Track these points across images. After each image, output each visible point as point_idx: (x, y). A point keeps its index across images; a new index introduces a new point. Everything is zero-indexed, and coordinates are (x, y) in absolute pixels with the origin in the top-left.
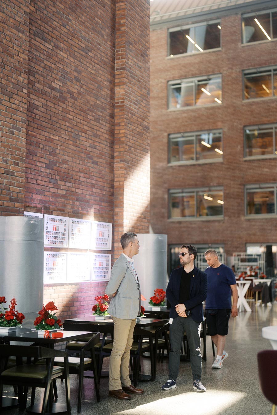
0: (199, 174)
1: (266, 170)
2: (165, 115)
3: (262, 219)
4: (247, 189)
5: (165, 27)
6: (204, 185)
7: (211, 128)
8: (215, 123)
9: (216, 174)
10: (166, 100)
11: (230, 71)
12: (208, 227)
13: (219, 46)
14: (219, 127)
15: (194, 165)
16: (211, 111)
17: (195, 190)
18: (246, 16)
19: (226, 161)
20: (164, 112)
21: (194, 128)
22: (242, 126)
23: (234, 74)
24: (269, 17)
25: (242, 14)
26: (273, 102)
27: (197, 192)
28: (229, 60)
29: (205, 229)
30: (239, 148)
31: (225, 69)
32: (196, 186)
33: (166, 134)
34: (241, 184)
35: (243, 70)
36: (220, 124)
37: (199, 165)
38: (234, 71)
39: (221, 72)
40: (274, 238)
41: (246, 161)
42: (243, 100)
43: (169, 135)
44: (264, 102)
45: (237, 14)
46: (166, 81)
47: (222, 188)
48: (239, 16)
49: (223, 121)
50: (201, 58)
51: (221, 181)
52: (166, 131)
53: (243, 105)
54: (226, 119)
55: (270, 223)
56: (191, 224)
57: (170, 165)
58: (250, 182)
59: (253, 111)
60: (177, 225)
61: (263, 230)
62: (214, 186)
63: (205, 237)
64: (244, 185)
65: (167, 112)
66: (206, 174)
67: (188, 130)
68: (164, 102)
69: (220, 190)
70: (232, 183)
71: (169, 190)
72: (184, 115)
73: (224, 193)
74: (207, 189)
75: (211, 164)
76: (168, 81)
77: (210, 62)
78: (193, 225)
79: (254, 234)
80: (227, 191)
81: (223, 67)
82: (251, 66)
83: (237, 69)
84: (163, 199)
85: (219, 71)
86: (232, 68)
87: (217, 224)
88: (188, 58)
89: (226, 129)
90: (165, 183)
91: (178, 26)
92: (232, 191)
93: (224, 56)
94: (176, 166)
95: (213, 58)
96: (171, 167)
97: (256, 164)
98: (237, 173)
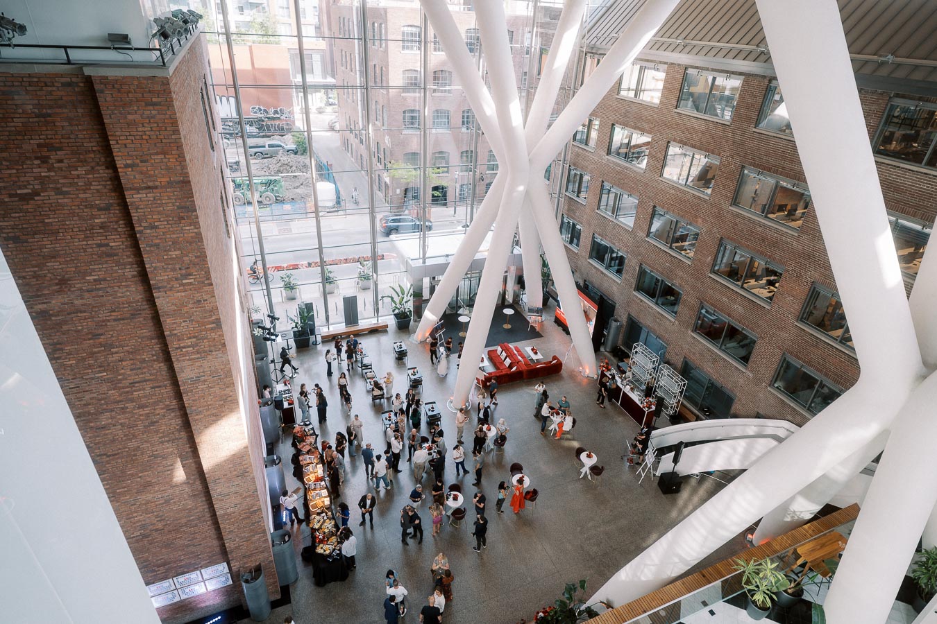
0: (667, 264)
1: (726, 299)
2: (656, 182)
3: (704, 345)
6: (668, 279)
7: (691, 221)
8: (696, 217)
9: (681, 273)
10: (661, 164)
11: (730, 159)
12: (660, 320)
15: (666, 252)
16: (697, 201)
17: (661, 278)
20: (657, 179)
22: (719, 237)
23: (733, 167)
25: (770, 81)
26: (760, 226)
28: (733, 144)
29: (657, 320)
30: (709, 260)
31: (726, 154)
32: (662, 275)
33: (651, 204)
34: (699, 298)
35: (744, 166)
36: (699, 222)
37: (670, 255)
38: (734, 161)
39: (721, 156)
41: (710, 278)
42: (731, 205)
43: (655, 206)
44: (750, 221)
45: (764, 77)
46: (667, 140)
48: (766, 82)
49: (704, 219)
51: (682, 284)
52: (652, 201)
53: (729, 212)
54: (707, 218)
55: (710, 353)
56: (650, 308)
57: (646, 239)
58: (707, 303)
59: (737, 225)
60: (639, 301)
62: (676, 285)
63: (656, 328)
64: (701, 302)
65: (659, 180)
66: (673, 268)
67: (671, 212)
68: (659, 165)
70: (691, 292)
71: (640, 264)
72: (672, 191)
75: (680, 260)
76: (669, 142)
77: (714, 137)
78: (650, 310)
79: (694, 354)
80: (685, 297)
81: (724, 151)
82: (754, 165)
83: (737, 162)
84: (635, 270)
86: (732, 157)
87: (668, 322)
88: (694, 121)
89: (704, 230)
90: (639, 255)
91: (697, 68)
92: (689, 300)
93: (730, 135)
94: (652, 243)
96: (648, 241)
97: (718, 286)
98: (699, 285)
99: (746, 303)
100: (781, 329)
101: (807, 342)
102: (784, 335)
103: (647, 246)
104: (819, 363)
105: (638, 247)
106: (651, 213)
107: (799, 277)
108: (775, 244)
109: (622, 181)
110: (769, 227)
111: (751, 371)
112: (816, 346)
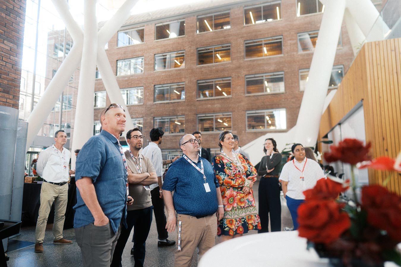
0: (171, 108)
1: (209, 106)
2: (152, 74)
3: (207, 134)
4: (199, 117)
5: (154, 23)
6: (174, 115)
7: (178, 82)
8: (181, 78)
9: (181, 108)
10: (153, 65)
11: (190, 48)
12: (176, 139)
13: (184, 35)
14: (183, 81)
15: (168, 103)
16: (179, 72)
17: (169, 118)
18: (199, 17)
19: (186, 100)
20: (152, 72)
21: (169, 82)
22: (196, 81)
23: (192, 50)
24: (212, 17)
25: (197, 16)
26: (214, 67)
27: (170, 119)
28: (189, 42)
29: (174, 141)
30: (194, 93)
31: (187, 47)
32: (169, 115)
33: (153, 85)
34: (195, 114)
35: (197, 48)
36: (183, 79)
37: (171, 103)
38: (192, 48)
39: (185, 49)
40: (213, 145)
41: (198, 101)
42: (197, 65)
43: (155, 85)
44: (208, 67)
45: (194, 16)
46: (154, 54)
47: (184, 116)
48: (196, 17)
49: (185, 78)
50: (174, 41)
51: (184, 112)
52: (153, 83)
53: (197, 68)
54: (187, 76)
55: (211, 137)
56: (167, 137)
58: (200, 113)
59: (202, 72)
61: (207, 141)
62: (180, 115)
63: (174, 145)
64: (197, 115)
65: (154, 72)
66: (175, 108)
67: (166, 83)
68: (152, 66)
69: (183, 118)
70: (190, 113)
71: (154, 118)
72: (163, 74)
73: (185, 119)
74: (175, 117)
75: (178, 102)
76: (155, 55)
77: (178, 43)
78: (168, 138)
80: (187, 118)
81: (186, 47)
82: (202, 46)
83: (194, 48)
84: (150, 123)
85: (184, 48)
86: (191, 47)
88: (166, 41)
89: (187, 82)
90: (152, 113)
91: (161, 23)
92: (190, 118)
93: (187, 40)
94: (158, 104)
95: (180, 41)
96: (156, 104)
98: (193, 108)
99: (220, 101)
100: (240, 102)
101: (253, 100)
102: (243, 104)
103: (155, 107)
104: (262, 105)
105: (150, 110)
106: (153, 89)
107: (238, 77)
108: (223, 70)
109: (130, 84)
110: (217, 65)
111: (235, 130)
112: (258, 99)
